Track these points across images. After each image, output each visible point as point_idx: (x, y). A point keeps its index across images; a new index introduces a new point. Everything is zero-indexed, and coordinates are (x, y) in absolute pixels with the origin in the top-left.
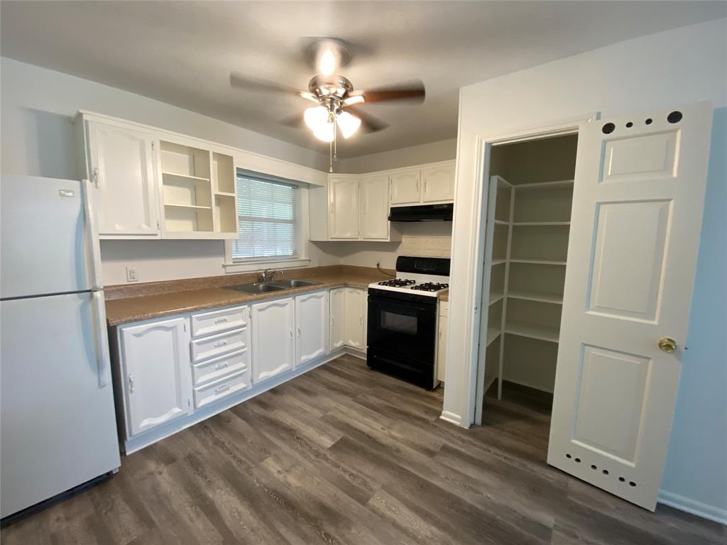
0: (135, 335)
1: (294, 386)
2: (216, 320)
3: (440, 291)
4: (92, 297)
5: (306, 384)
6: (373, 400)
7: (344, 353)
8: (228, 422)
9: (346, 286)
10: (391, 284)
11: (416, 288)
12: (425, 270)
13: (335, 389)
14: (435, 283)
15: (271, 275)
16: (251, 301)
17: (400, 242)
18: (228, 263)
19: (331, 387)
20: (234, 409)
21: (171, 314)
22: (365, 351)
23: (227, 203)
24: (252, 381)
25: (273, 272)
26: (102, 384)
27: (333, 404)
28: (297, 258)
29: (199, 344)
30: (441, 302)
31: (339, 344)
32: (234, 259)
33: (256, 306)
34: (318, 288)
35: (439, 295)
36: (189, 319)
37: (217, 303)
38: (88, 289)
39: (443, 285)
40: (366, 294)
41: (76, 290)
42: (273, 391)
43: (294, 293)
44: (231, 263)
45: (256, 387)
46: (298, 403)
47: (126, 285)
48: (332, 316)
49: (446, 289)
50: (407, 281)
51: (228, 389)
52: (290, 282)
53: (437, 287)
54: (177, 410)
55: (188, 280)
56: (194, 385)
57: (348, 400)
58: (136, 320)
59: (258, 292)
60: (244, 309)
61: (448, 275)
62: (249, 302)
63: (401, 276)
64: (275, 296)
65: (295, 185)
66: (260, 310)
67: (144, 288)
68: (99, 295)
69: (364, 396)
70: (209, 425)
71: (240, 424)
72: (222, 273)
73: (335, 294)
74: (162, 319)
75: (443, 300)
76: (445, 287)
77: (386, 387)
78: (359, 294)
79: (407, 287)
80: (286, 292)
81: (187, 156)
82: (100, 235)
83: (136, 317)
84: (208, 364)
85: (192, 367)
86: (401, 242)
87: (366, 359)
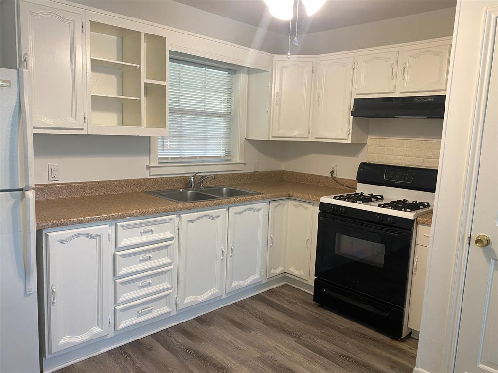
0: (59, 241)
1: (224, 317)
2: (142, 230)
3: (420, 211)
4: (24, 196)
5: (238, 316)
6: (321, 343)
7: (285, 283)
8: (150, 349)
9: (290, 197)
10: (349, 198)
11: (385, 206)
12: (397, 182)
13: (273, 326)
14: (411, 200)
15: (201, 180)
16: (181, 210)
17: (363, 145)
18: (152, 164)
19: (268, 323)
20: (155, 336)
21: (97, 220)
22: (312, 284)
23: (157, 93)
24: (176, 305)
25: (203, 177)
26: (28, 293)
27: (272, 343)
28: (230, 160)
29: (123, 256)
30: (420, 227)
31: (278, 271)
32: (159, 159)
33: (185, 216)
34: (256, 199)
35: (417, 217)
36: (114, 227)
37: (144, 210)
38: (20, 188)
39: (422, 204)
40: (316, 210)
41: (8, 188)
42: (200, 320)
43: (228, 203)
44: (157, 164)
45: (181, 313)
46: (229, 338)
47: (47, 185)
48: (271, 235)
49: (426, 210)
50: (372, 196)
51: (150, 311)
52: (221, 190)
53: (414, 207)
54: (97, 330)
55: (110, 181)
56: (115, 303)
57: (291, 341)
58: (62, 225)
59: (186, 199)
60: (172, 219)
61: (433, 190)
62: (178, 211)
63: (364, 189)
64: (207, 205)
65: (232, 69)
66: (189, 222)
67: (65, 189)
68: (30, 194)
69: (310, 338)
70: (129, 351)
71: (162, 353)
72: (145, 175)
73: (276, 207)
74: (88, 225)
75: (422, 224)
76: (424, 207)
77: (338, 330)
78: (306, 208)
79: (372, 203)
80: (219, 201)
81: (115, 38)
82: (34, 128)
83: (62, 221)
84: (132, 280)
85: (115, 282)
86: (366, 143)
87: (313, 294)
